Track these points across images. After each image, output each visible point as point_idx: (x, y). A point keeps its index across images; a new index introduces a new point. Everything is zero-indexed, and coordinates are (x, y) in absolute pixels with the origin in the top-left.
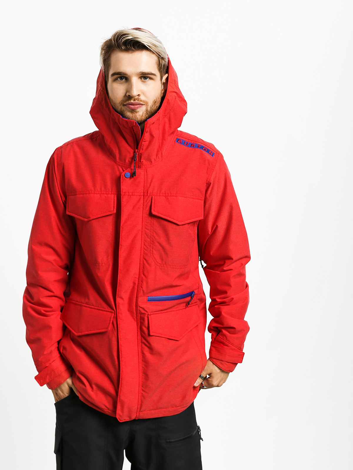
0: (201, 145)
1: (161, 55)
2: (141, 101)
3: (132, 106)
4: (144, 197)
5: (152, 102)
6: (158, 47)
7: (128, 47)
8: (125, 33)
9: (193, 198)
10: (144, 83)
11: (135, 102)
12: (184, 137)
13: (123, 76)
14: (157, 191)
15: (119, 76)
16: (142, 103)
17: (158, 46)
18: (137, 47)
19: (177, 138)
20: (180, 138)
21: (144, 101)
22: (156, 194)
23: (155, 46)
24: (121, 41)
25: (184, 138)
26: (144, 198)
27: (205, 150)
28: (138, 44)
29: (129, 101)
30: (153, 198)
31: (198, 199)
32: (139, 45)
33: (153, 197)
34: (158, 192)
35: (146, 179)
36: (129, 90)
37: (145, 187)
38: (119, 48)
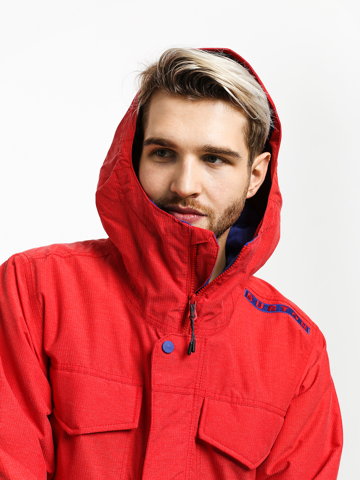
1: (256, 115)
2: (199, 206)
3: (180, 216)
4: (194, 397)
5: (222, 212)
6: (252, 95)
7: (187, 87)
8: (185, 56)
10: (211, 169)
11: (186, 207)
13: (168, 148)
15: (159, 146)
16: (200, 211)
17: (253, 93)
18: (207, 90)
21: (205, 209)
22: (213, 395)
23: (247, 93)
24: (174, 72)
26: (194, 401)
28: (209, 84)
29: (175, 205)
30: (206, 403)
32: (211, 85)
33: (206, 400)
34: (219, 391)
36: (175, 180)
37: (199, 377)
38: (169, 87)
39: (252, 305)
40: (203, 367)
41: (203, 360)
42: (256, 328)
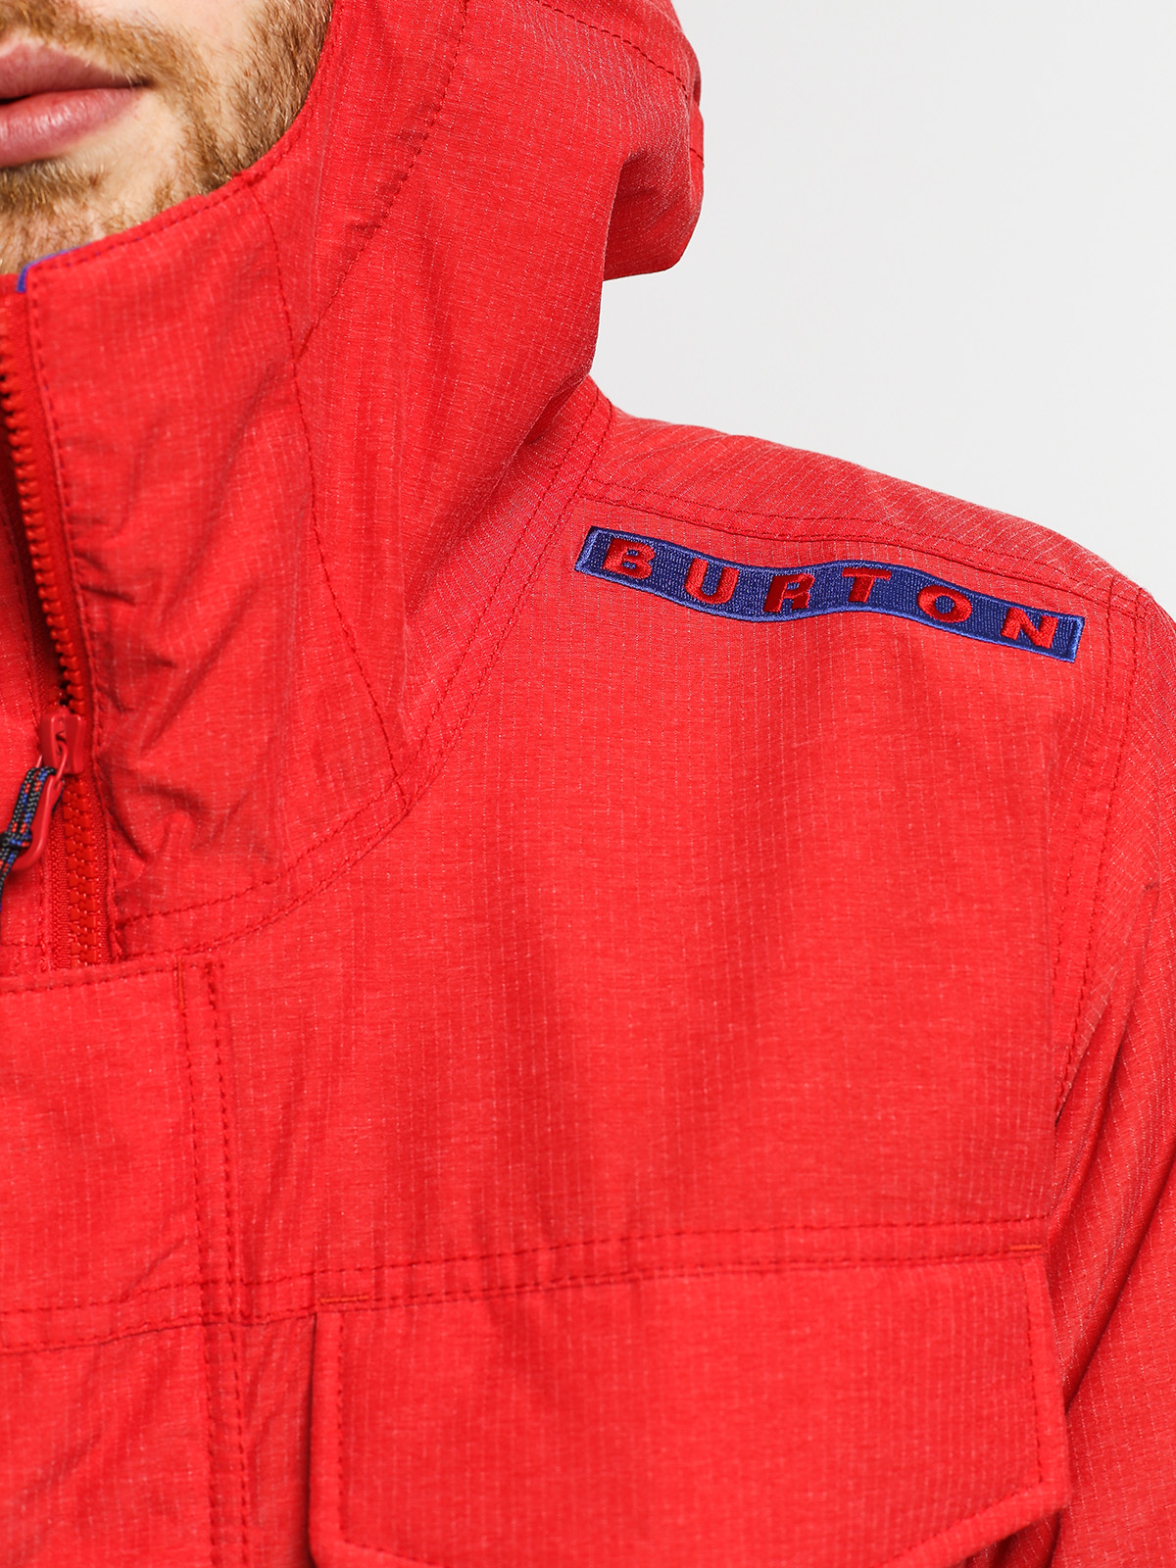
0: (883, 571)
2: (84, 31)
4: (210, 1339)
9: (885, 1260)
12: (684, 510)
14: (379, 1234)
19: (593, 529)
20: (628, 524)
22: (366, 1283)
25: (681, 518)
26: (210, 1360)
27: (944, 615)
30: (329, 1345)
31: (967, 1256)
33: (331, 1322)
34: (396, 1247)
35: (209, 1090)
37: (215, 1208)
39: (651, 599)
40: (226, 1142)
41: (223, 1095)
42: (682, 727)
